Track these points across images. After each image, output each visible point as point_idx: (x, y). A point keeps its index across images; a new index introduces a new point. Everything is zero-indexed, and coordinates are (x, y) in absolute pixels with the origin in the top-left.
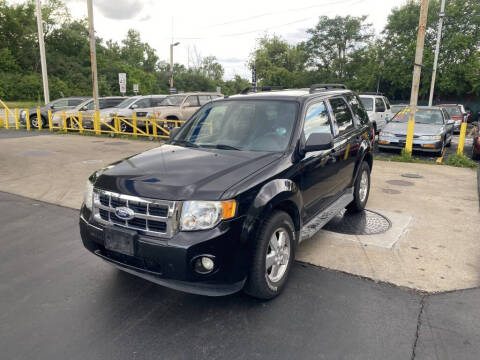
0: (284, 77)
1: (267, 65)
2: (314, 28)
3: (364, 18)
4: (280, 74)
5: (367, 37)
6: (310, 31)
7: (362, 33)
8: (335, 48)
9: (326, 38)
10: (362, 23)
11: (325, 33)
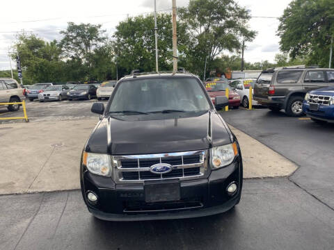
0: (46, 66)
1: (29, 56)
2: (65, 31)
3: (100, 26)
4: (43, 63)
5: (104, 39)
6: (62, 32)
7: (100, 36)
8: (83, 45)
9: (75, 38)
10: (99, 30)
11: (74, 35)
